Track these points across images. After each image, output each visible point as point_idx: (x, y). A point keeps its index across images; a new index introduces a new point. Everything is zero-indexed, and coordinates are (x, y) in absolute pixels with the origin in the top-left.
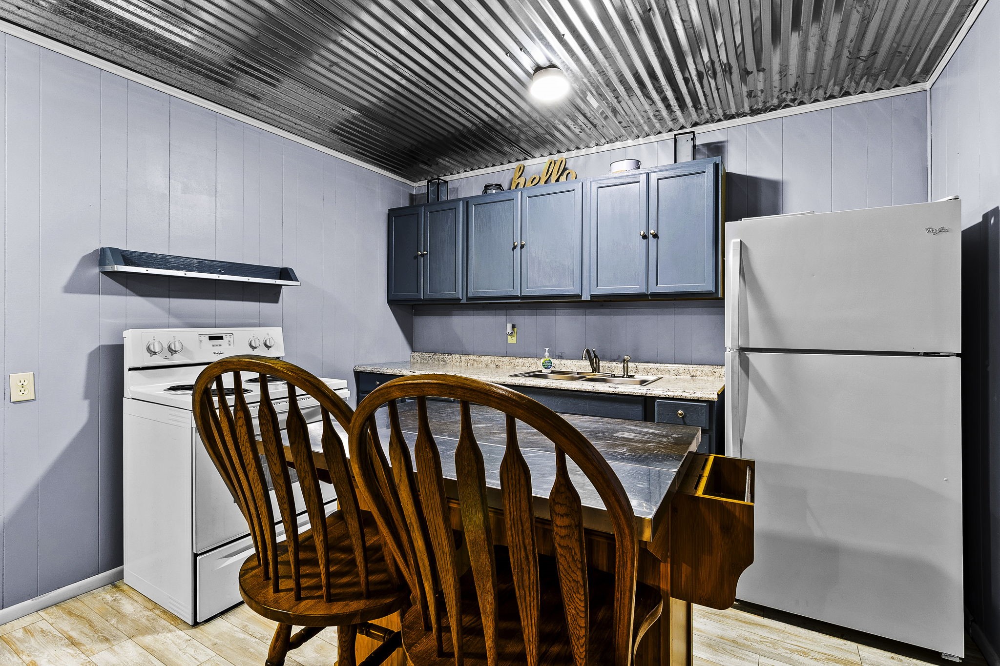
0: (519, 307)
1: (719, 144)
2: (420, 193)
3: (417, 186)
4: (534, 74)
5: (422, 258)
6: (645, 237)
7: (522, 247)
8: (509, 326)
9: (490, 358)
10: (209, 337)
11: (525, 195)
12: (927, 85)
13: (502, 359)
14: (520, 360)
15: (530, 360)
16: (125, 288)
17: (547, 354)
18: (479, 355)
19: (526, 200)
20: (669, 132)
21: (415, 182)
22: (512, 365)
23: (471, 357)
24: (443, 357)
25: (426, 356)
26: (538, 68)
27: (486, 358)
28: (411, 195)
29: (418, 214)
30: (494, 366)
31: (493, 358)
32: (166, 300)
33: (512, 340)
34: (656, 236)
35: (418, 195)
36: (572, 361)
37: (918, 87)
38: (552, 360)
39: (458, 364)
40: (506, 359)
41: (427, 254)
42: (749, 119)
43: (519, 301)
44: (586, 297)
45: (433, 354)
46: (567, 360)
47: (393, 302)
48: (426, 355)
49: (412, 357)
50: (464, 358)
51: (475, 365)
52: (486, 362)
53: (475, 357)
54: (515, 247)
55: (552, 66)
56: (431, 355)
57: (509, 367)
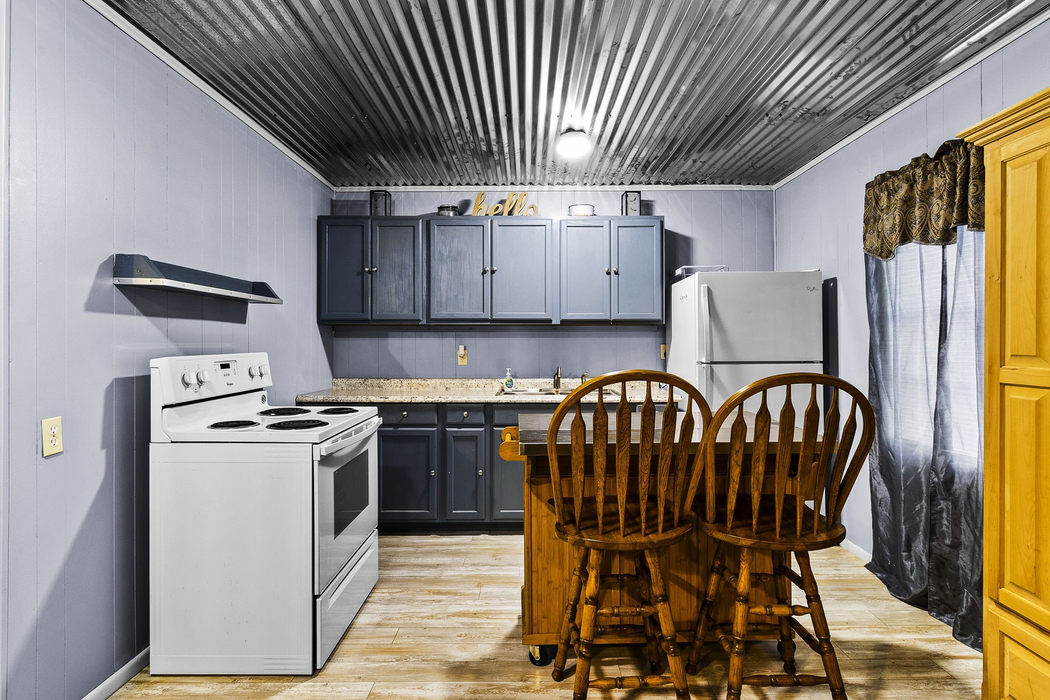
0: (471, 329)
1: (650, 203)
2: (343, 199)
3: (338, 191)
4: (563, 134)
5: (370, 275)
6: (608, 273)
7: (493, 272)
8: (462, 347)
9: (438, 381)
10: (221, 365)
11: (495, 223)
12: (774, 187)
13: (452, 381)
14: (473, 381)
15: (484, 381)
16: (133, 306)
17: (508, 374)
18: (425, 379)
19: (496, 229)
20: (611, 185)
21: (336, 186)
22: (465, 386)
23: (414, 381)
24: (378, 382)
25: (356, 381)
26: (570, 130)
27: (433, 381)
28: (332, 200)
29: (363, 226)
30: (444, 388)
31: (441, 381)
32: (164, 320)
33: (462, 362)
34: (617, 273)
35: (339, 201)
36: (527, 379)
37: (768, 188)
38: (512, 379)
39: (398, 389)
40: (457, 381)
41: (376, 271)
42: (669, 187)
43: (489, 324)
44: (556, 321)
45: (363, 379)
46: (522, 378)
47: (322, 322)
48: (354, 381)
49: (334, 384)
50: (405, 382)
51: (421, 389)
52: (434, 386)
53: (419, 381)
54: (484, 272)
55: (582, 131)
56: (361, 381)
57: (461, 389)
